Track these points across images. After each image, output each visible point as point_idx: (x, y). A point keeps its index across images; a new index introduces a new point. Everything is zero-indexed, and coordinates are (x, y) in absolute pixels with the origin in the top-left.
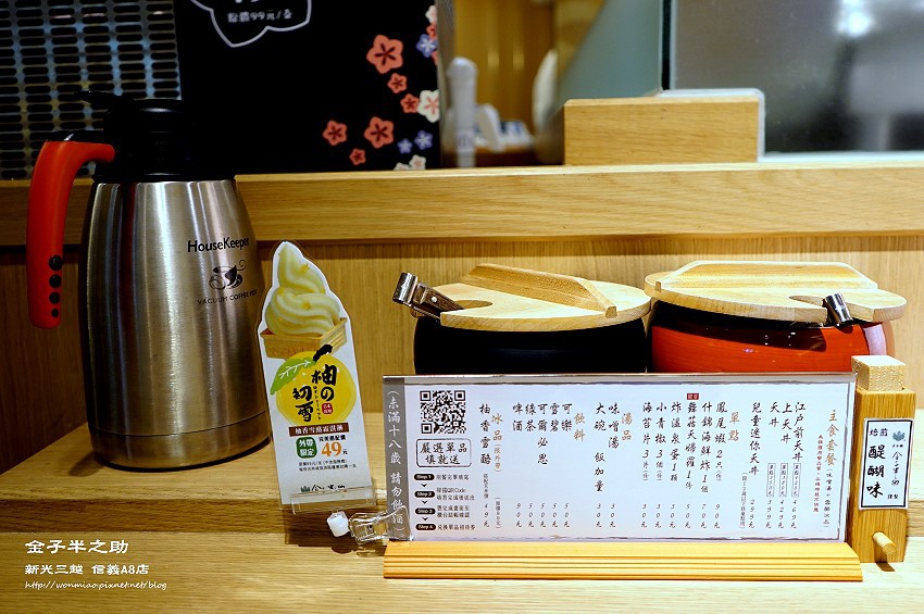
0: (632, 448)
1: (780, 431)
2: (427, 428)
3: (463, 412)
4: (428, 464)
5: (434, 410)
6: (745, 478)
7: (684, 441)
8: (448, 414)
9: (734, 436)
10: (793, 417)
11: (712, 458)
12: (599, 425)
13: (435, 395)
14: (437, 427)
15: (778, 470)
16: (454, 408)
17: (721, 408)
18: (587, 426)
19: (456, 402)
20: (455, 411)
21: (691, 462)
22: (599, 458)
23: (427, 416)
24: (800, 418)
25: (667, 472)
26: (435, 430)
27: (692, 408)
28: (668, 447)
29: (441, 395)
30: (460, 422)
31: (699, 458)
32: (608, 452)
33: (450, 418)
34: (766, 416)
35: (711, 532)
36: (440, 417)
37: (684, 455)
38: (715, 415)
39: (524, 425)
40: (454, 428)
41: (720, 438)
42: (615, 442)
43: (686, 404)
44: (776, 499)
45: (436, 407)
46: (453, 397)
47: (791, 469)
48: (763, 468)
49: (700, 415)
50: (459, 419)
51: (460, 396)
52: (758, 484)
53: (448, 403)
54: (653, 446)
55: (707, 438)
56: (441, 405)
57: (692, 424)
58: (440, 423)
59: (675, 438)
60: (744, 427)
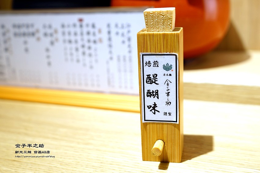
0: (60, 46)
1: (120, 39)
7: (80, 43)
9: (101, 40)
10: (125, 31)
11: (92, 51)
12: (46, 35)
15: (122, 59)
17: (93, 26)
18: (41, 35)
21: (84, 53)
22: (47, 50)
25: (75, 58)
27: (81, 26)
28: (74, 46)
31: (87, 52)
32: (51, 48)
34: (113, 30)
35: (96, 88)
37: (81, 50)
38: (91, 30)
41: (95, 42)
42: (52, 43)
43: (78, 24)
47: (127, 59)
48: (115, 57)
49: (85, 30)
52: (114, 65)
54: (68, 45)
55: (89, 41)
57: (82, 34)
59: (76, 42)
60: (104, 36)
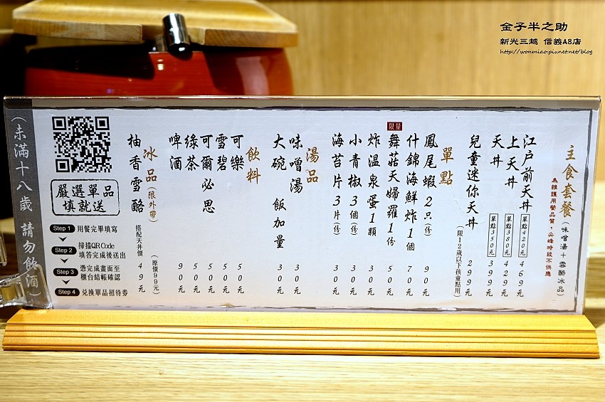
0: (320, 194)
1: (504, 173)
2: (63, 166)
3: (108, 144)
4: (66, 212)
5: (71, 142)
6: (460, 233)
7: (385, 185)
8: (89, 147)
9: (447, 178)
10: (520, 154)
11: (418, 207)
12: (278, 163)
13: (71, 122)
14: (76, 164)
15: (501, 223)
16: (95, 139)
17: (430, 142)
18: (263, 164)
19: (98, 132)
20: (97, 144)
21: (393, 212)
22: (279, 205)
23: (62, 149)
24: (530, 156)
25: (363, 224)
26: (74, 169)
27: (394, 141)
28: (364, 192)
29: (79, 122)
30: (104, 158)
31: (403, 206)
32: (290, 198)
33: (92, 152)
34: (487, 151)
35: (418, 301)
36: (78, 152)
37: (384, 203)
38: (423, 151)
39: (184, 162)
40: (96, 165)
41: (429, 182)
42: (297, 186)
43: (385, 136)
44: (499, 261)
45: (73, 138)
46: (93, 124)
47: (517, 223)
48: (482, 220)
49: (404, 150)
50: (103, 153)
51: (102, 123)
52: (476, 239)
53: (88, 133)
54: (347, 191)
55: (413, 180)
56: (79, 136)
57: (393, 163)
58: (79, 158)
59: (373, 181)
60: (460, 166)
